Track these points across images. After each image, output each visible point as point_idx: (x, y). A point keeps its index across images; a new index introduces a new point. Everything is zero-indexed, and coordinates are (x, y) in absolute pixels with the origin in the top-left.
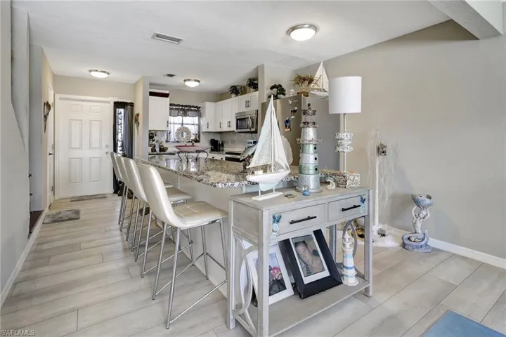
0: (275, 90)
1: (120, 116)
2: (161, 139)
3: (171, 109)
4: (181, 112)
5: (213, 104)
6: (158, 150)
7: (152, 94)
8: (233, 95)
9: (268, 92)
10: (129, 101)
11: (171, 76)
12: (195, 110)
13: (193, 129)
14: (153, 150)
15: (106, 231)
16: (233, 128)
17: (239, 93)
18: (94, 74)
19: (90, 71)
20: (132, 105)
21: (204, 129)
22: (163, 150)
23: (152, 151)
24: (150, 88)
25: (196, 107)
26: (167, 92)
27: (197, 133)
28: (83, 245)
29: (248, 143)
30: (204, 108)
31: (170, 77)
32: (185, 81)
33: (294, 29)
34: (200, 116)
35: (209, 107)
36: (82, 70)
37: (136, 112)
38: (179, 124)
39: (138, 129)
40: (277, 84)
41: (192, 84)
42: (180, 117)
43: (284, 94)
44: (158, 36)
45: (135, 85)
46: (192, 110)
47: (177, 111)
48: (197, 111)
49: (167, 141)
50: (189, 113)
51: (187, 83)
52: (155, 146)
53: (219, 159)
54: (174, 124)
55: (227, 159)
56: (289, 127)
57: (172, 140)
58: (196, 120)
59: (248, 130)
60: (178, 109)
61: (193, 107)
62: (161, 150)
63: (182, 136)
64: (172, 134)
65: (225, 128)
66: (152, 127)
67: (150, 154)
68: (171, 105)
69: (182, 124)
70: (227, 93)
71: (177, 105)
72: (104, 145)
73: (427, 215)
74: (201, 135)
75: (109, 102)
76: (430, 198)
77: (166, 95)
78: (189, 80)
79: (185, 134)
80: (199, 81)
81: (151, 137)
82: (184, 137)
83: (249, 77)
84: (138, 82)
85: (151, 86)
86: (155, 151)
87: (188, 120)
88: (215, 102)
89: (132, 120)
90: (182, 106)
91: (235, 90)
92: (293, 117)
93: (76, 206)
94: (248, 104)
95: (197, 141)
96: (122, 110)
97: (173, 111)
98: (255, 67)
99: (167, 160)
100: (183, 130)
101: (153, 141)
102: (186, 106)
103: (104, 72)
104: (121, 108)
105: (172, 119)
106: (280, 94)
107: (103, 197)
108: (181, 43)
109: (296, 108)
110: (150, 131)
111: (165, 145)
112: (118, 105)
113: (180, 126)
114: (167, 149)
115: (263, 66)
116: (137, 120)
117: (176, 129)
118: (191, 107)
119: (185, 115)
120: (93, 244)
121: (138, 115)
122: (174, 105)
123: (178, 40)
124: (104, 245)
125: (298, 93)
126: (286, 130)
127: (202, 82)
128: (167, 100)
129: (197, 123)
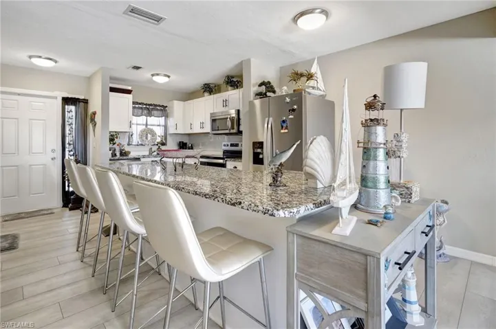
0: (264, 87)
1: (70, 115)
2: (122, 141)
3: (134, 108)
4: (146, 112)
5: (182, 102)
6: (118, 154)
7: (113, 90)
8: (206, 94)
9: (255, 89)
10: (82, 97)
11: (138, 68)
12: (161, 110)
13: (159, 131)
14: (114, 155)
15: (60, 264)
16: (208, 129)
17: (212, 91)
18: (35, 61)
19: (30, 57)
20: (86, 102)
21: (171, 130)
22: (124, 154)
23: (112, 156)
24: (111, 83)
25: (163, 106)
26: (130, 88)
27: (163, 134)
28: (27, 291)
29: (225, 145)
30: (172, 107)
31: (135, 70)
32: (153, 75)
33: (302, 14)
34: (167, 116)
35: (177, 107)
36: (20, 56)
37: (91, 111)
38: (143, 125)
39: (94, 131)
40: (266, 81)
41: (161, 80)
42: (144, 117)
43: (274, 92)
44: (133, 10)
45: (89, 79)
46: (158, 110)
47: (140, 110)
48: (163, 110)
49: (129, 145)
50: (155, 112)
51: (156, 78)
52: (115, 150)
53: (193, 163)
54: (137, 124)
55: (202, 163)
56: (286, 128)
57: (135, 142)
58: (162, 120)
59: (227, 131)
60: (142, 108)
61: (159, 106)
62: (122, 154)
63: (147, 138)
64: (134, 136)
65: (197, 130)
66: (113, 127)
67: (110, 160)
68: (134, 103)
69: (147, 125)
70: (200, 91)
71: (140, 104)
72: (49, 150)
73: (444, 221)
74: (168, 137)
75: (56, 98)
76: (446, 203)
77: (129, 92)
78: (158, 75)
79: (149, 135)
80: (169, 77)
81: (112, 140)
82: (149, 139)
83: (226, 75)
84: (94, 74)
85: (112, 81)
86: (116, 155)
87: (153, 120)
88: (184, 101)
89: (86, 120)
90: (146, 105)
91: (209, 89)
92: (291, 117)
93: (11, 229)
94: (225, 103)
95: (163, 144)
96: (73, 108)
97: (136, 110)
98: (240, 61)
99: (129, 165)
100: (147, 132)
101: (114, 144)
102: (150, 105)
103: (50, 59)
104: (72, 104)
105: (135, 120)
106: (269, 91)
107: (48, 213)
108: (162, 24)
109: (295, 107)
110: (110, 132)
111: (127, 149)
112: (67, 101)
113: (144, 127)
114: (129, 153)
115: (249, 61)
116: (93, 120)
117: (139, 131)
118: (156, 105)
119: (150, 114)
120: (42, 287)
121: (94, 114)
122: (137, 103)
123: (158, 20)
124: (59, 288)
125: (294, 91)
126: (282, 131)
127: (173, 77)
128: (130, 97)
129: (163, 124)
